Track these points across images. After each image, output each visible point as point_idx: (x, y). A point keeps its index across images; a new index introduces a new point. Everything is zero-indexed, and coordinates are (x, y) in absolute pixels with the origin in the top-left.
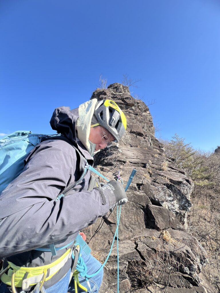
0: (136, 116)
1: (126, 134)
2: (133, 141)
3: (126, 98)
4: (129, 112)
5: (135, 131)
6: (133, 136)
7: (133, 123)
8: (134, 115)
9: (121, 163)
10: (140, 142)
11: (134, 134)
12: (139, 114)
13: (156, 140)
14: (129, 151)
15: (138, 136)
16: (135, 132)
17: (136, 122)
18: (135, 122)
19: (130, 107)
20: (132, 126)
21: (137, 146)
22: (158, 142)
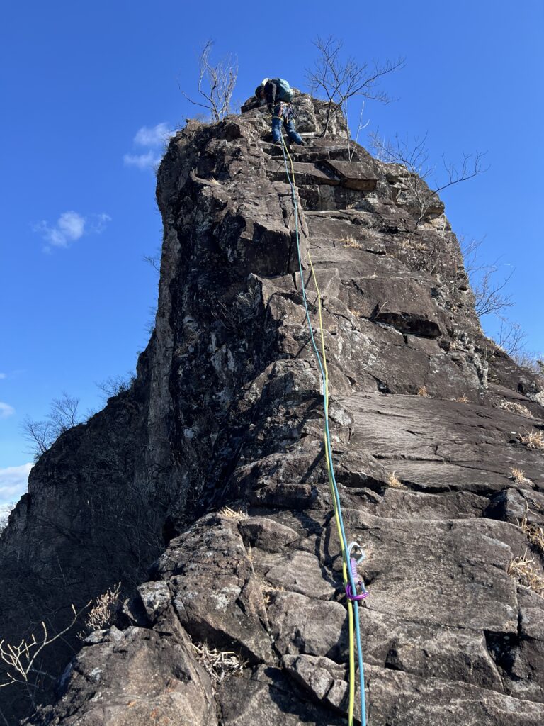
0: (388, 237)
1: (353, 328)
2: (392, 360)
3: (335, 155)
4: (354, 221)
5: (396, 311)
6: (389, 337)
7: (381, 271)
8: (380, 235)
9: (357, 490)
10: (429, 369)
11: (391, 328)
12: (401, 227)
13: (500, 355)
14: (385, 420)
15: (412, 338)
16: (395, 317)
17: (397, 267)
18: (389, 267)
19: (358, 195)
20: (380, 285)
21: (413, 390)
22: (511, 362)
